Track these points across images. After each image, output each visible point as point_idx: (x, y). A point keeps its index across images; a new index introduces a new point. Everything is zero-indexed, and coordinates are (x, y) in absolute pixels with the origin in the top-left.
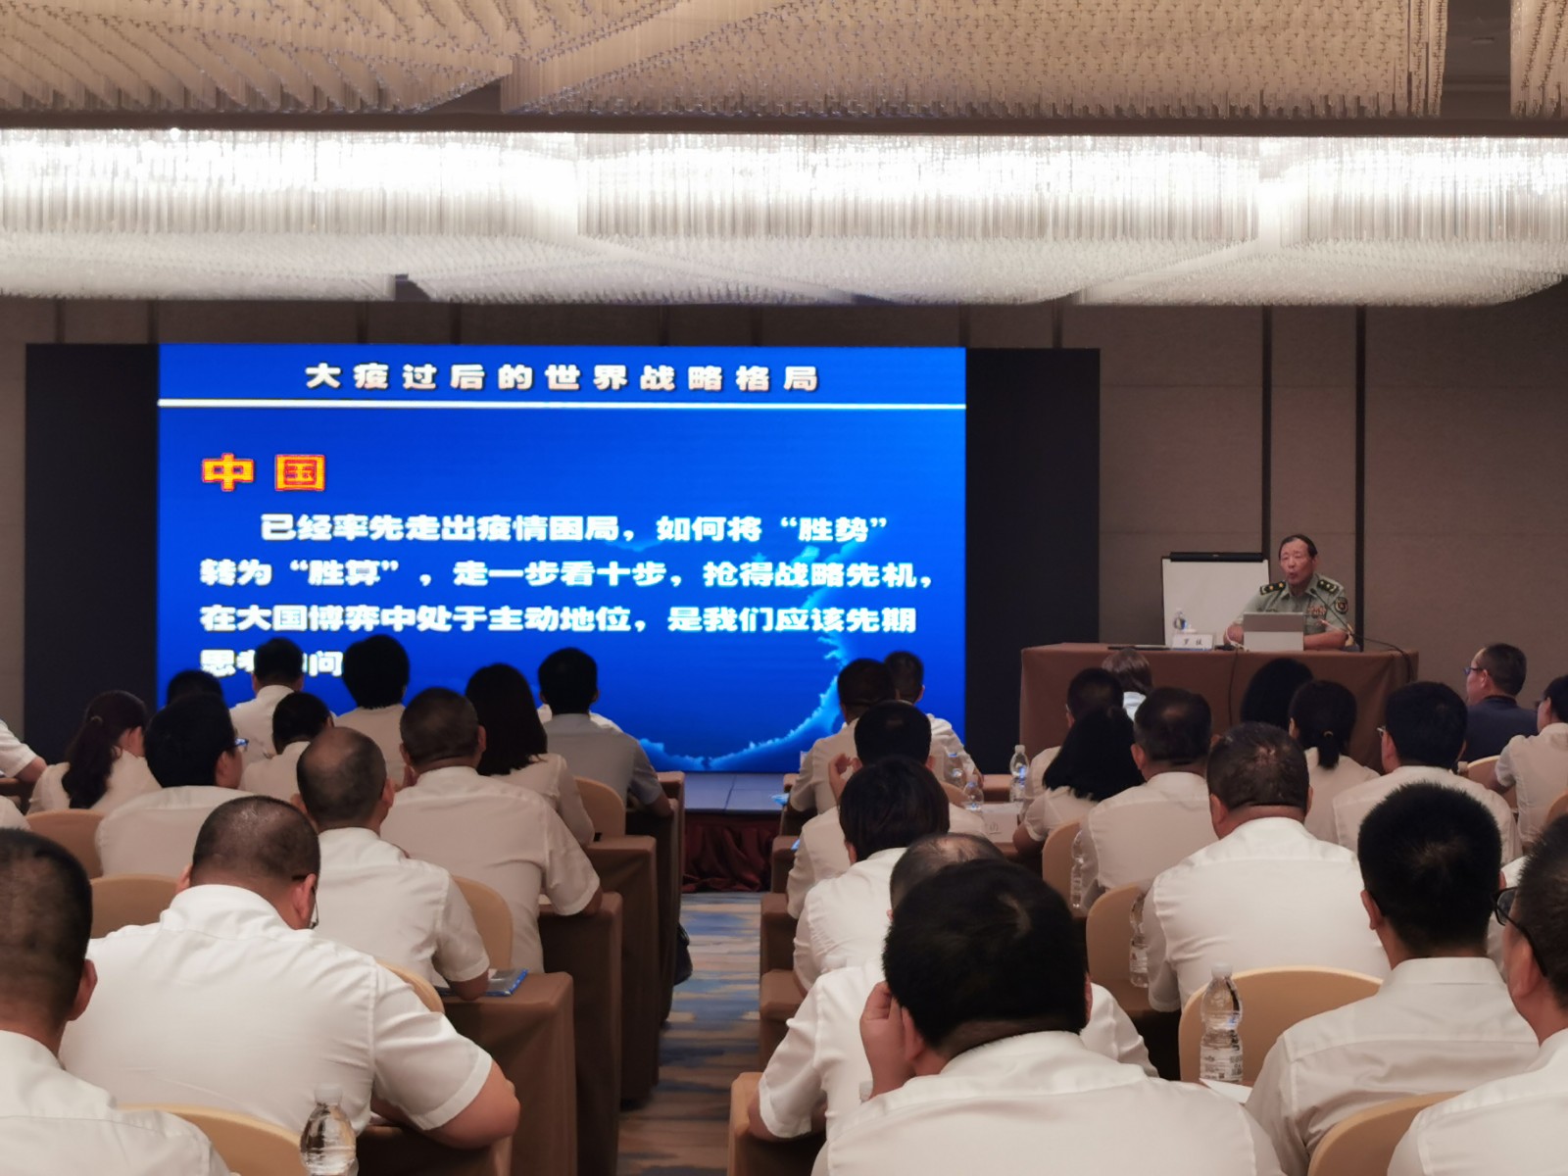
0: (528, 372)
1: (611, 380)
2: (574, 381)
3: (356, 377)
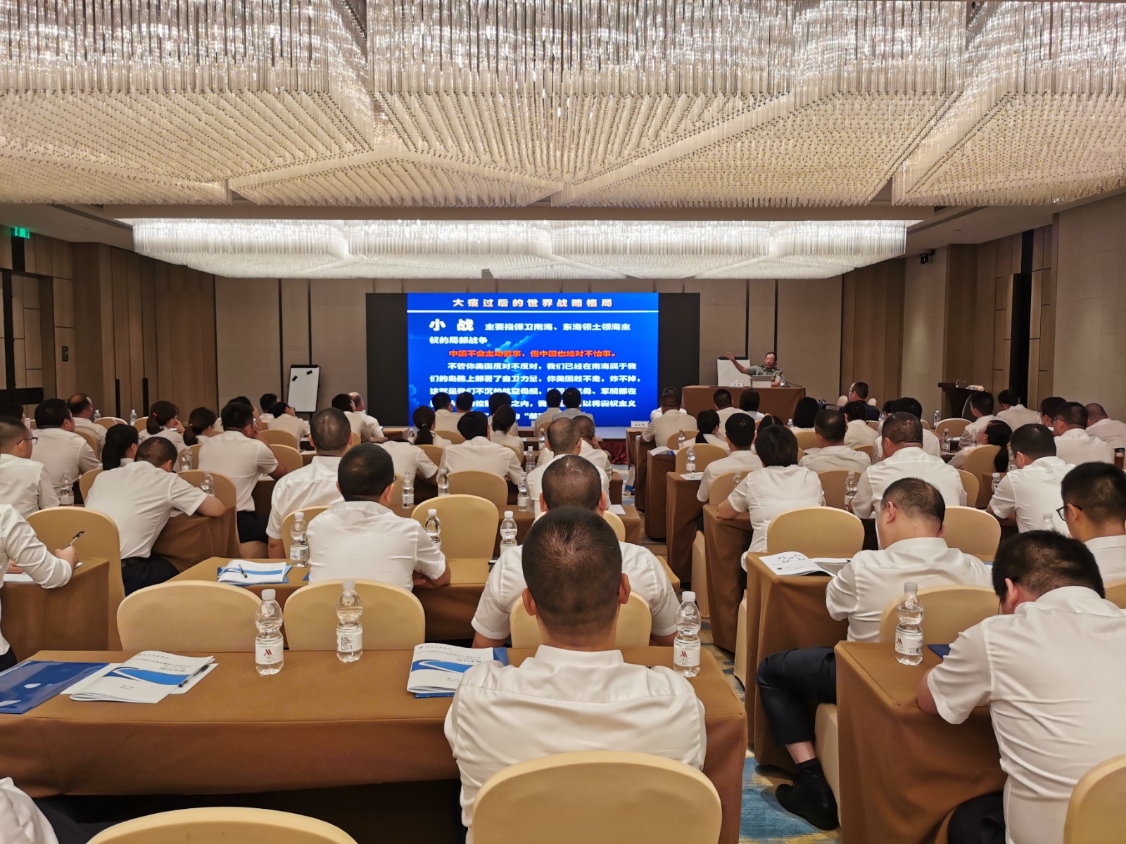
0: (522, 301)
1: (547, 304)
2: (536, 304)
3: (468, 303)
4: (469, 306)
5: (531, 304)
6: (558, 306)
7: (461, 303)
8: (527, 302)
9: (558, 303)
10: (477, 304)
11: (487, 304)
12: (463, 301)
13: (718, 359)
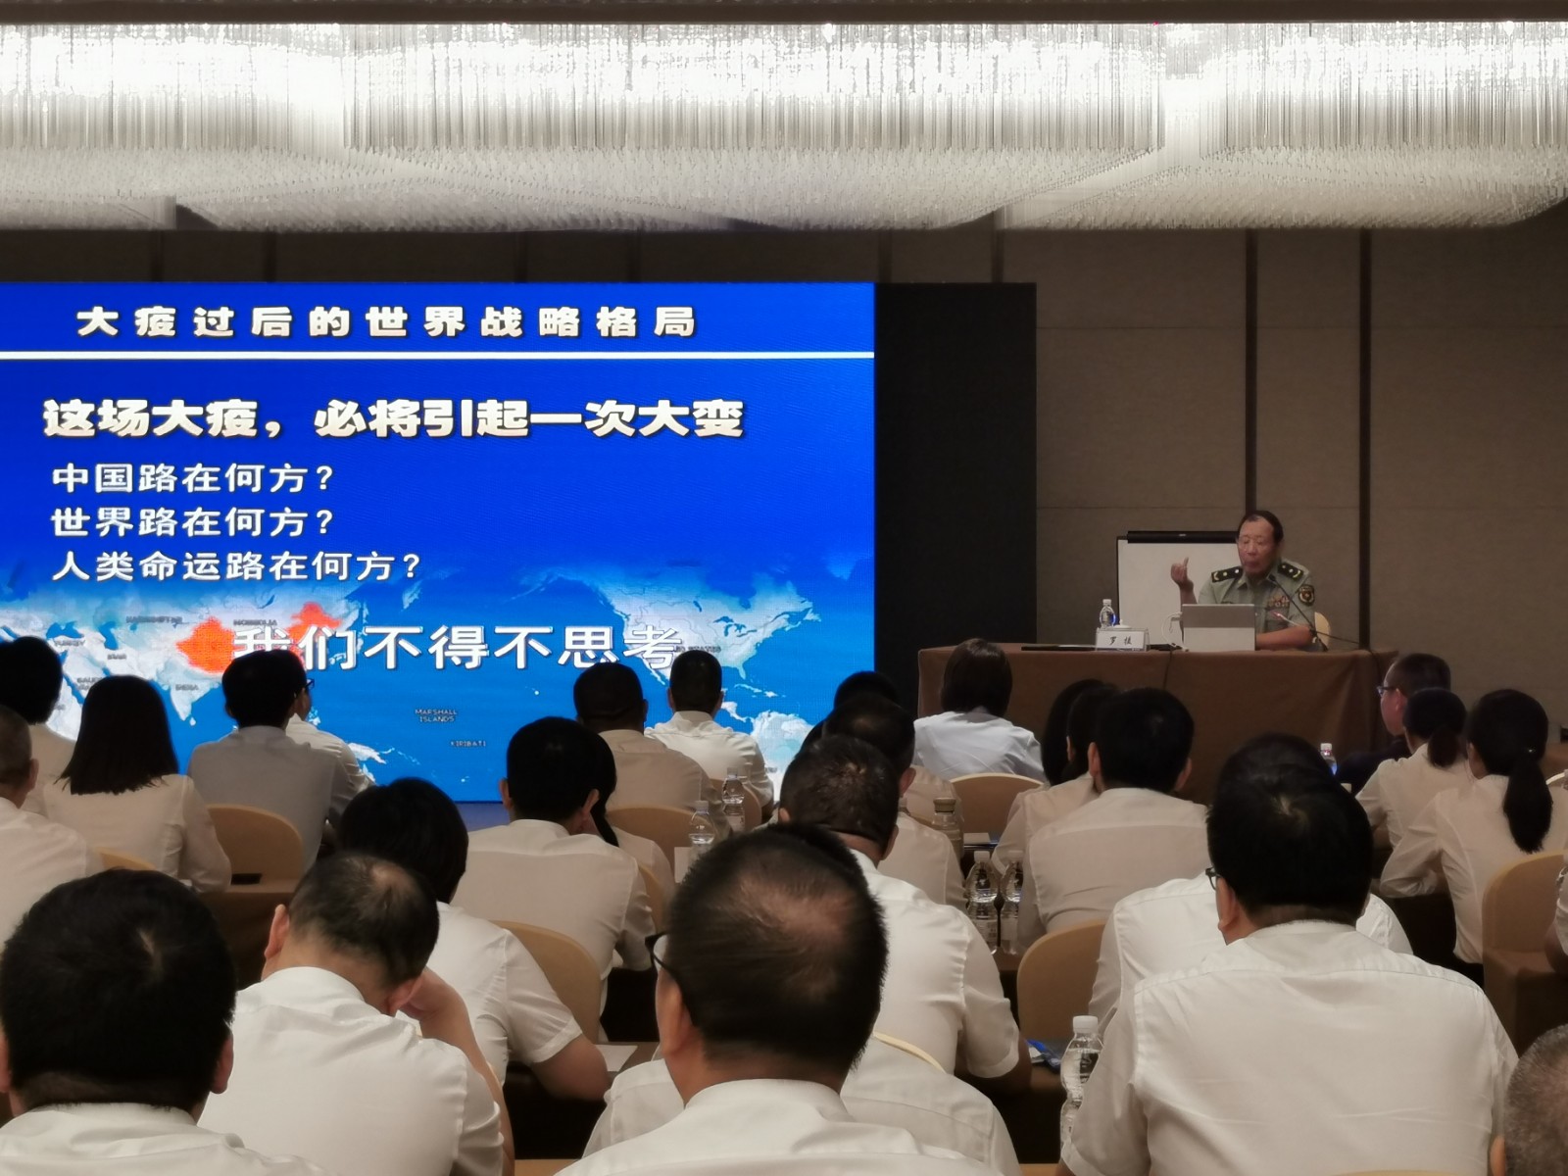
0: (345, 315)
1: (445, 324)
2: (401, 326)
3: (137, 323)
4: (141, 332)
5: (381, 327)
6: (485, 332)
7: (110, 322)
8: (368, 316)
9: (484, 323)
10: (171, 325)
11: (209, 327)
12: (114, 315)
13: (1120, 541)
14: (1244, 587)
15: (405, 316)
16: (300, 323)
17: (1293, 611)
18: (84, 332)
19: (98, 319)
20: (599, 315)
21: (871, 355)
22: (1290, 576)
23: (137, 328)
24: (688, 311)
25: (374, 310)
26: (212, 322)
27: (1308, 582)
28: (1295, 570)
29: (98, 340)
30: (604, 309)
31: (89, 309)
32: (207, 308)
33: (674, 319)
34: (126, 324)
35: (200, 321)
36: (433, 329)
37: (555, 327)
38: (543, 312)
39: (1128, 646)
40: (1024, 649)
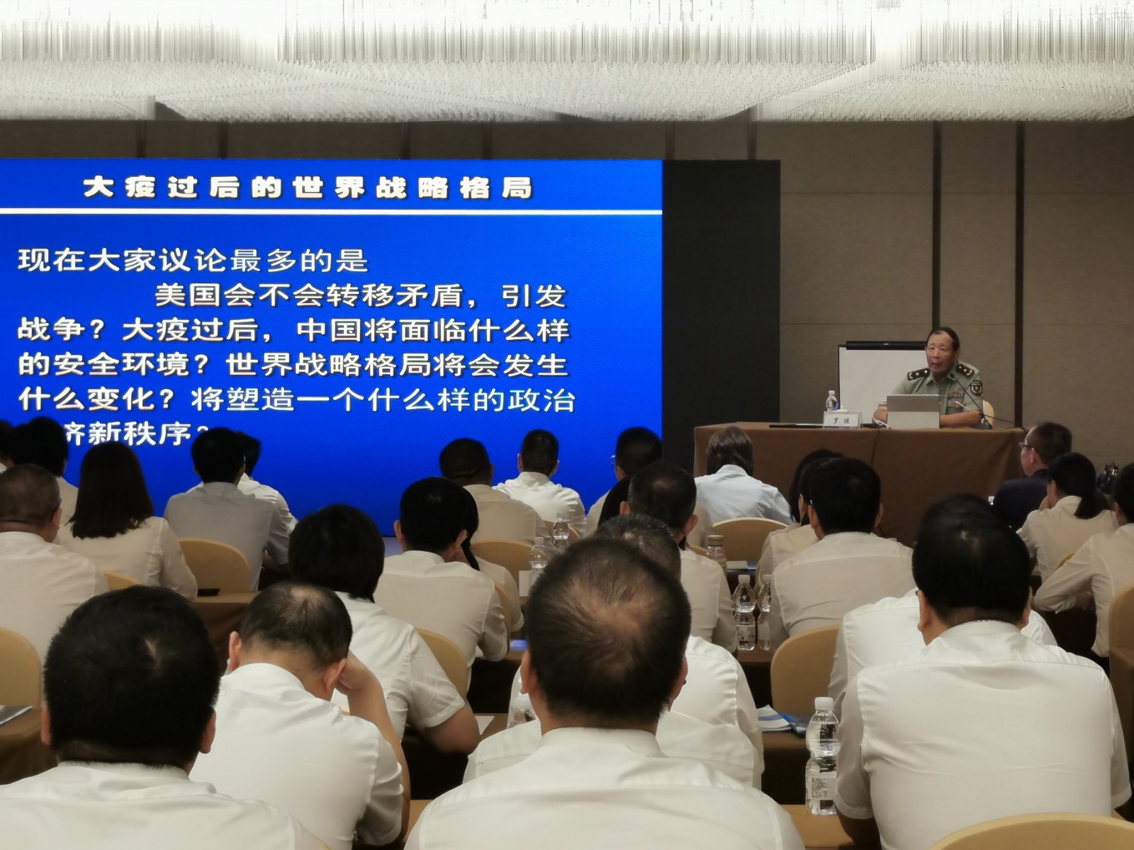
0: (278, 183)
1: (350, 189)
2: (319, 191)
3: (127, 187)
4: (130, 194)
5: (304, 191)
6: (379, 195)
7: (107, 187)
8: (294, 183)
9: (379, 189)
10: (152, 189)
11: (179, 191)
12: (111, 182)
13: (841, 349)
14: (931, 383)
15: (321, 184)
16: (245, 189)
17: (967, 399)
18: (88, 194)
19: (99, 185)
20: (462, 183)
21: (660, 212)
22: (965, 374)
23: (127, 191)
24: (527, 180)
25: (299, 179)
26: (182, 187)
27: (978, 378)
28: (968, 370)
29: (99, 200)
30: (466, 179)
31: (92, 177)
32: (178, 177)
33: (517, 186)
34: (119, 188)
35: (172, 187)
36: (341, 193)
37: (430, 192)
38: (421, 180)
39: (847, 425)
40: (771, 426)
